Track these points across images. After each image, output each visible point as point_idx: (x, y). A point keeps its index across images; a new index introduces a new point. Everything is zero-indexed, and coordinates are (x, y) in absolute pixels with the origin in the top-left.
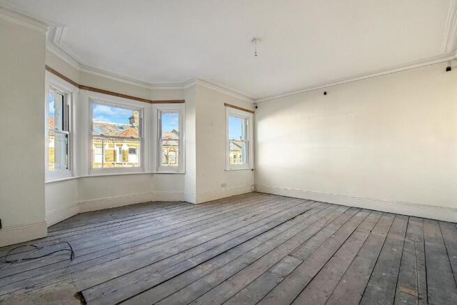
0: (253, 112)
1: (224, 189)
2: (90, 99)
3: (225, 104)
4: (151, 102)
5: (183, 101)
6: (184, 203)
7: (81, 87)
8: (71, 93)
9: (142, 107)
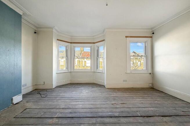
0: (151, 37)
1: (125, 83)
2: (74, 46)
3: (126, 37)
4: (94, 43)
5: (104, 40)
6: (103, 86)
7: (71, 43)
8: (68, 46)
9: (91, 46)
